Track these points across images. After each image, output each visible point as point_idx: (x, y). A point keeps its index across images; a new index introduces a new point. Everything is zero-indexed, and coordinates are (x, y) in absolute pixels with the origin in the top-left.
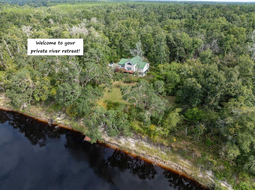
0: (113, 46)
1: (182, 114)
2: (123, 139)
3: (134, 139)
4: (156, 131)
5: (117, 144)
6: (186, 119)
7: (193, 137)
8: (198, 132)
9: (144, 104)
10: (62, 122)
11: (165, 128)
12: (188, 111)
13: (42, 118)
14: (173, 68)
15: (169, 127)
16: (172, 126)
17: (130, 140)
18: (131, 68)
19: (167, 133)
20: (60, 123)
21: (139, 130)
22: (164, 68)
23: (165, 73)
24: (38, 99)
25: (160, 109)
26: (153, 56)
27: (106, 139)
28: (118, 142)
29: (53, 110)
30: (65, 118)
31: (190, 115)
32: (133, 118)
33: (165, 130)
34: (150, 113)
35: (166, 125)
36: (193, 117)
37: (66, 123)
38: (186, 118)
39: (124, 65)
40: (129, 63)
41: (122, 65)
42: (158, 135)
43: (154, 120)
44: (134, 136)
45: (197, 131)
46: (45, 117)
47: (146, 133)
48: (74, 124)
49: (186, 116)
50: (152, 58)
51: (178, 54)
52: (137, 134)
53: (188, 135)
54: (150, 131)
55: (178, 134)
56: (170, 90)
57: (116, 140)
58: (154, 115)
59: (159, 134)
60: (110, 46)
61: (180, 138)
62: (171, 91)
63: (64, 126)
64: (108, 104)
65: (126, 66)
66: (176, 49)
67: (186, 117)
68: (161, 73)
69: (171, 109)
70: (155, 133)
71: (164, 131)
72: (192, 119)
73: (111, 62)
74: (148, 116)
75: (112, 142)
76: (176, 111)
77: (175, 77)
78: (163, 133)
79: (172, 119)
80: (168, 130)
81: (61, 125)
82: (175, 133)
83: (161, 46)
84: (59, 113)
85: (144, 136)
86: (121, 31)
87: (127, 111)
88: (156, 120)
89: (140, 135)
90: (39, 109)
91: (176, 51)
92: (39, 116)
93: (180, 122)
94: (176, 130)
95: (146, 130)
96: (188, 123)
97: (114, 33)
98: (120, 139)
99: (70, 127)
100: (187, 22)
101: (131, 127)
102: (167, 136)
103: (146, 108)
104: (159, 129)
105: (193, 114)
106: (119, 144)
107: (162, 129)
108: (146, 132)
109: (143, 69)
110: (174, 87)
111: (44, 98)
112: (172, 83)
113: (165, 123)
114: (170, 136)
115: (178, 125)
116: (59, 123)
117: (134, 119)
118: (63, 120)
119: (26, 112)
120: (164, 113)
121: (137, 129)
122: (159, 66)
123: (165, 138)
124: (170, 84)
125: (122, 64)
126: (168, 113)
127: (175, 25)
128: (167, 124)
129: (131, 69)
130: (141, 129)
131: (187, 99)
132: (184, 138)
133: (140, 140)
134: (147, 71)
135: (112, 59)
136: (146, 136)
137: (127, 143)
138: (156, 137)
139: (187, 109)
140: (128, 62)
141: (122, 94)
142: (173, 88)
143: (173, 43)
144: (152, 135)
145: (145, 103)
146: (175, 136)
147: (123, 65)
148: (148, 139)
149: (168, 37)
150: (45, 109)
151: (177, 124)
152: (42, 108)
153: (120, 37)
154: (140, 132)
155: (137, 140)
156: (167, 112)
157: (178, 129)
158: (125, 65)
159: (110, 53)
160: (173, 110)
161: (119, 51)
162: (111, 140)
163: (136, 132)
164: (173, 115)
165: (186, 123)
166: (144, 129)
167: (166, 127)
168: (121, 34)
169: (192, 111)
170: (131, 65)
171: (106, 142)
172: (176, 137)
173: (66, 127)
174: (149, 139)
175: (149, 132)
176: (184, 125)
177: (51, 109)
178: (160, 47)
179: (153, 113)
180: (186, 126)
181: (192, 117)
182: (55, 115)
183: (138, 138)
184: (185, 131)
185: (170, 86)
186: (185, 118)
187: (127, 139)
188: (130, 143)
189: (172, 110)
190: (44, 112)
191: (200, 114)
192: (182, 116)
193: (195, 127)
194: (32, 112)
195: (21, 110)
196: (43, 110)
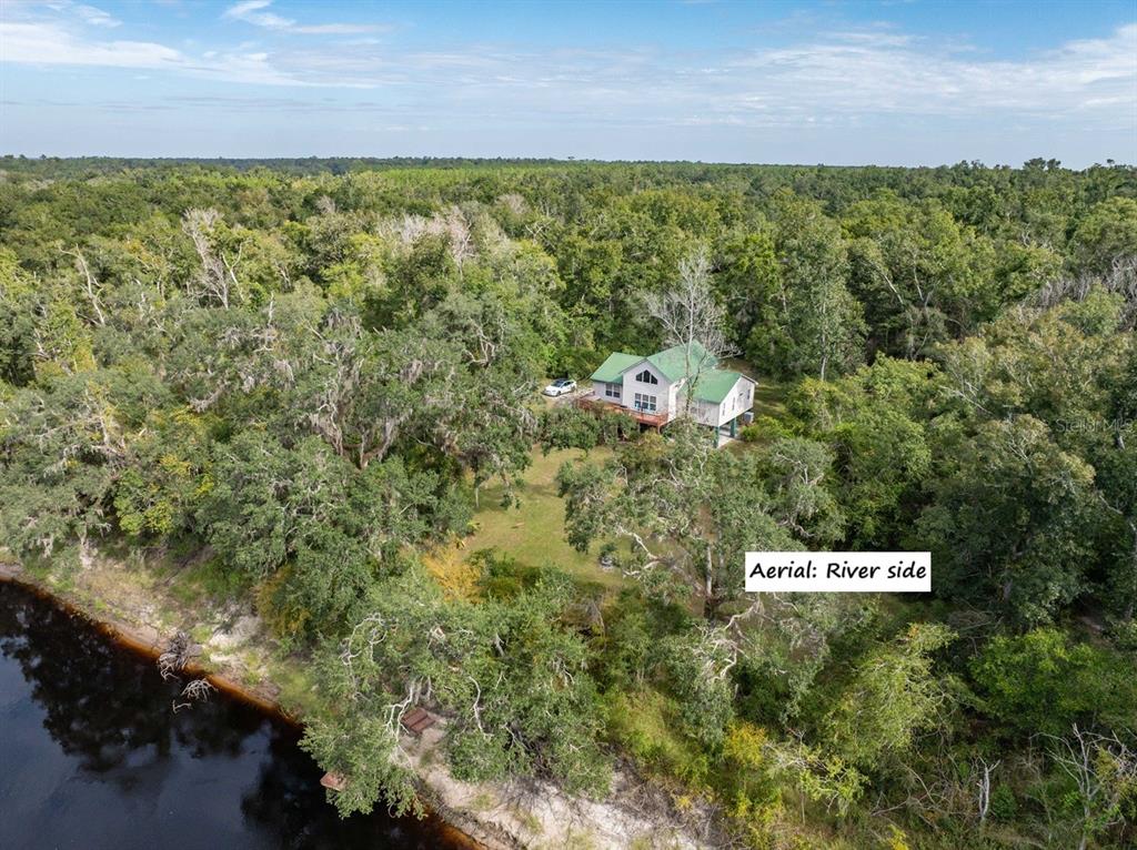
0: (581, 306)
1: (950, 670)
2: (558, 805)
3: (627, 809)
4: (771, 772)
5: (514, 832)
6: (977, 699)
7: (1038, 837)
8: (1079, 803)
9: (699, 587)
10: (231, 659)
11: (835, 758)
12: (991, 646)
13: (143, 629)
14: (889, 384)
15: (859, 749)
16: (879, 747)
17: (600, 813)
18: (654, 399)
19: (848, 792)
20: (225, 667)
21: (657, 752)
22: (833, 402)
23: (841, 426)
24: (131, 522)
25: (798, 616)
26: (776, 343)
27: (452, 794)
28: (524, 823)
29: (203, 591)
30: (254, 641)
31: (1007, 674)
32: (632, 672)
33: (834, 770)
34: (735, 644)
35: (841, 738)
36: (1033, 693)
37: (251, 670)
38: (978, 694)
39: (619, 384)
40: (647, 373)
41: (609, 385)
42: (786, 801)
43: (760, 691)
44: (625, 788)
45: (1069, 799)
46: (158, 623)
47: (708, 779)
48: (291, 681)
49: (981, 680)
50: (772, 353)
51: (911, 339)
52: (644, 782)
53: (997, 818)
54: (731, 764)
55: (926, 801)
56: (869, 519)
57: (513, 804)
58: (755, 658)
59: (791, 795)
60: (566, 300)
61: (939, 838)
62: (877, 528)
63: (237, 687)
64: (493, 573)
65: (632, 390)
66: (902, 315)
67: (982, 692)
68: (818, 426)
69: (878, 632)
70: (766, 782)
71: (824, 773)
72: (1020, 708)
73: (561, 376)
74: (712, 658)
75: (484, 816)
76: (909, 642)
77: (902, 436)
78: (816, 788)
79: (883, 695)
80: (852, 773)
81: (224, 680)
82: (899, 794)
83: (817, 285)
84: (233, 609)
85: (694, 800)
86: (621, 237)
87: (597, 624)
88: (778, 696)
89: (667, 787)
90: (137, 582)
91: (904, 327)
92: (126, 620)
93: (935, 718)
94: (913, 776)
95: (703, 759)
96: (996, 733)
97: (585, 244)
98: (538, 800)
99: (266, 699)
100: (956, 201)
101: (611, 726)
102: (843, 812)
103: (714, 612)
104: (789, 758)
105: (1030, 670)
106: (524, 838)
107: (813, 758)
108: (703, 773)
109: (718, 404)
110: (893, 501)
111: (164, 517)
112: (883, 481)
113: (835, 723)
114: (865, 814)
115: (925, 739)
116: (216, 665)
117: (640, 680)
118: (241, 648)
119: (75, 590)
120: (825, 650)
121: (648, 748)
122: (808, 389)
123: (834, 826)
124: (866, 487)
125: (610, 379)
126: (856, 653)
127: (892, 216)
128: (847, 728)
129: (653, 407)
130: (672, 747)
131: (983, 568)
132: (966, 838)
133: (661, 820)
134: (741, 419)
135: (570, 360)
136: (700, 800)
137: (578, 831)
138: (769, 812)
139: (980, 636)
140: (641, 370)
141: (568, 517)
142: (887, 507)
143: (888, 290)
144: (741, 795)
145: (706, 580)
146: (903, 816)
147: (615, 388)
148: (715, 818)
149: (860, 257)
150: (166, 584)
151: (918, 731)
152: (151, 577)
153: (617, 259)
154: (666, 768)
155: (644, 818)
156: (849, 643)
157: (922, 769)
158: (622, 385)
159: (561, 336)
160: (887, 635)
161: (606, 329)
162: (482, 802)
163: (642, 762)
164: (892, 668)
165: (974, 728)
166: (691, 750)
167: (840, 752)
168: (620, 245)
169: (1020, 649)
170: (655, 381)
171: (450, 810)
172: (906, 827)
173: (248, 691)
174: (723, 821)
175: (725, 777)
176: (964, 744)
177: (195, 586)
178: (814, 289)
179: (754, 642)
180: (976, 751)
181: (1020, 690)
182: (207, 619)
183: (649, 808)
184: (974, 790)
185: (871, 498)
186: (972, 696)
187: (584, 809)
188: (596, 838)
189: (881, 639)
190: (160, 597)
191: (1080, 675)
192: (952, 680)
193: (1048, 768)
194: (101, 596)
195: (52, 581)
196: (155, 588)
